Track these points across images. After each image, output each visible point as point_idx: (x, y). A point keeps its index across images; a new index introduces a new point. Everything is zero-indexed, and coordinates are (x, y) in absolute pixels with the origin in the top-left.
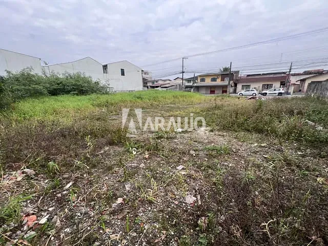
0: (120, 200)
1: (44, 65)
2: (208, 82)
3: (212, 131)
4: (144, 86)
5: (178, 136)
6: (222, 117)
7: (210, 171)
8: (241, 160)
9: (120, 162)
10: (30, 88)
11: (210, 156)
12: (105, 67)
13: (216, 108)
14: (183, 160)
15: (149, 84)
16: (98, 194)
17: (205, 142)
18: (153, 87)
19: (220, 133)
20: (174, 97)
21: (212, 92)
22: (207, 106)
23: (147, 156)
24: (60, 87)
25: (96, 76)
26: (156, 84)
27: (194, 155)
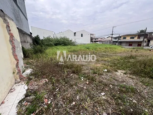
0: (74, 103)
1: (54, 34)
2: (128, 39)
3: (125, 74)
4: (91, 41)
5: (104, 74)
6: (134, 65)
7: (120, 101)
8: (142, 99)
9: (76, 83)
10: (49, 43)
11: (121, 91)
12: (75, 33)
13: (131, 57)
14: (105, 89)
15: (94, 40)
16: (66, 97)
17: (120, 80)
18: (95, 42)
19: (131, 76)
20: (105, 48)
21: (130, 45)
22: (125, 55)
23: (88, 83)
24: (58, 42)
25: (71, 37)
26: (97, 40)
27: (112, 88)
